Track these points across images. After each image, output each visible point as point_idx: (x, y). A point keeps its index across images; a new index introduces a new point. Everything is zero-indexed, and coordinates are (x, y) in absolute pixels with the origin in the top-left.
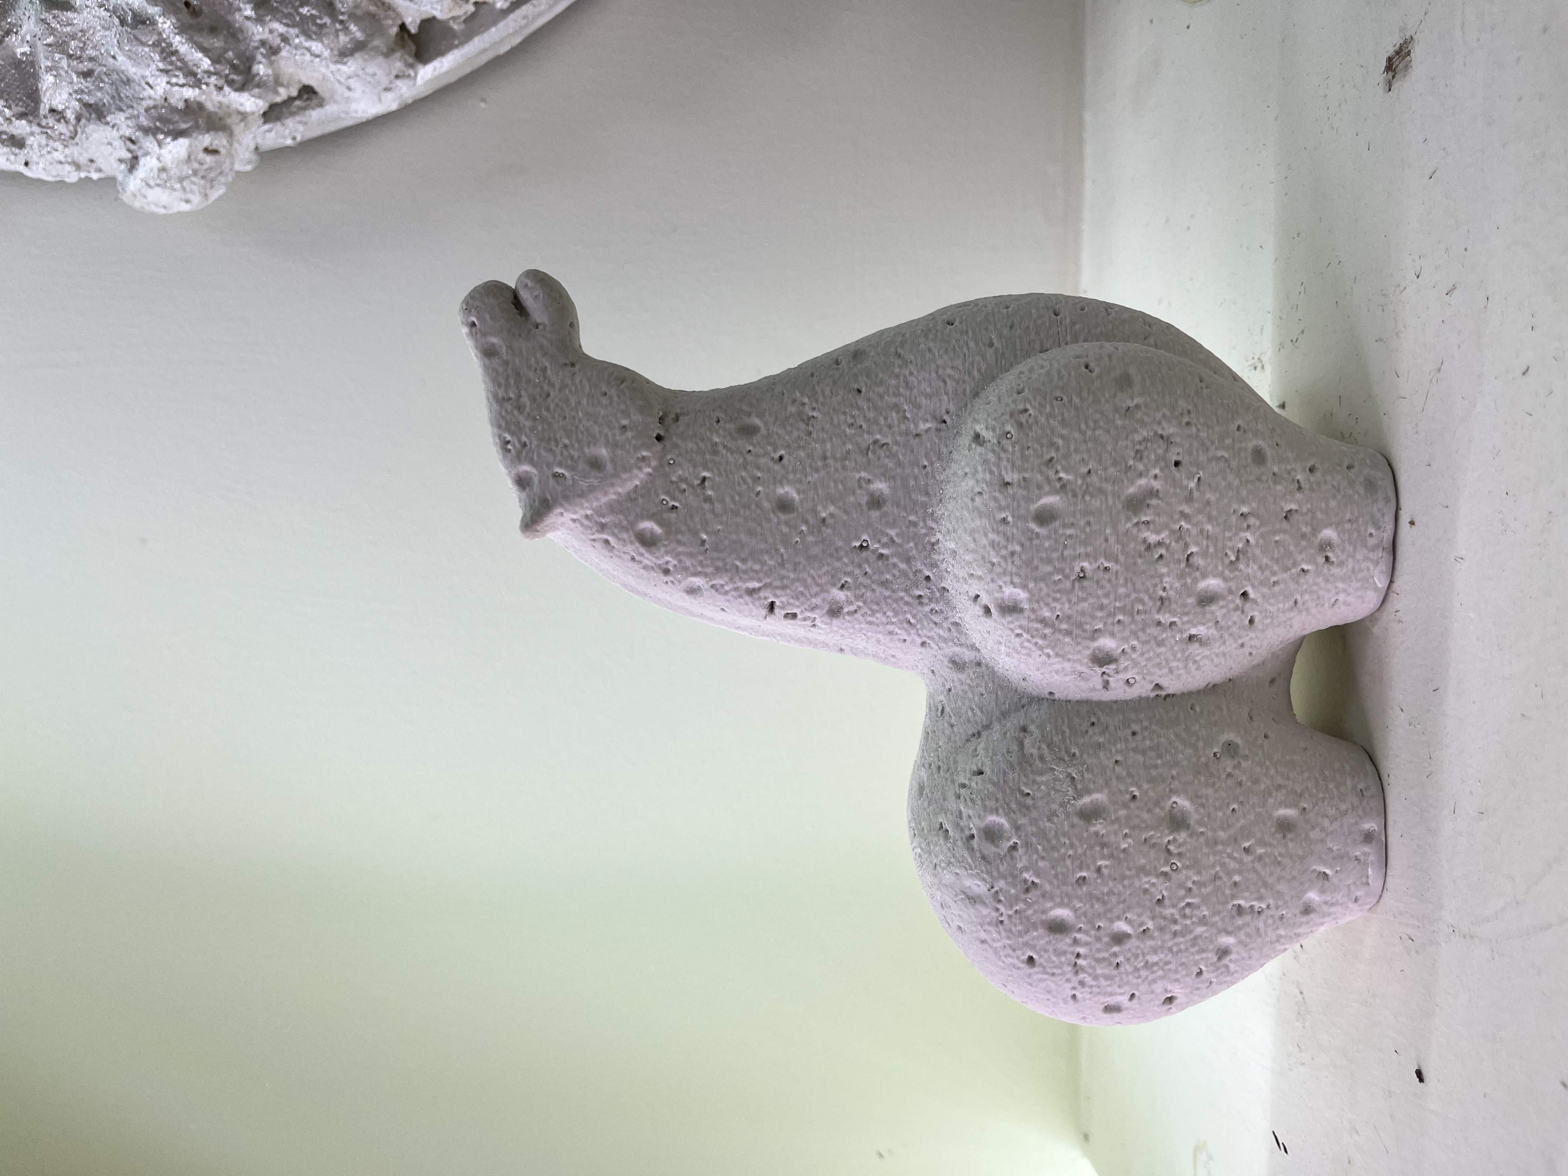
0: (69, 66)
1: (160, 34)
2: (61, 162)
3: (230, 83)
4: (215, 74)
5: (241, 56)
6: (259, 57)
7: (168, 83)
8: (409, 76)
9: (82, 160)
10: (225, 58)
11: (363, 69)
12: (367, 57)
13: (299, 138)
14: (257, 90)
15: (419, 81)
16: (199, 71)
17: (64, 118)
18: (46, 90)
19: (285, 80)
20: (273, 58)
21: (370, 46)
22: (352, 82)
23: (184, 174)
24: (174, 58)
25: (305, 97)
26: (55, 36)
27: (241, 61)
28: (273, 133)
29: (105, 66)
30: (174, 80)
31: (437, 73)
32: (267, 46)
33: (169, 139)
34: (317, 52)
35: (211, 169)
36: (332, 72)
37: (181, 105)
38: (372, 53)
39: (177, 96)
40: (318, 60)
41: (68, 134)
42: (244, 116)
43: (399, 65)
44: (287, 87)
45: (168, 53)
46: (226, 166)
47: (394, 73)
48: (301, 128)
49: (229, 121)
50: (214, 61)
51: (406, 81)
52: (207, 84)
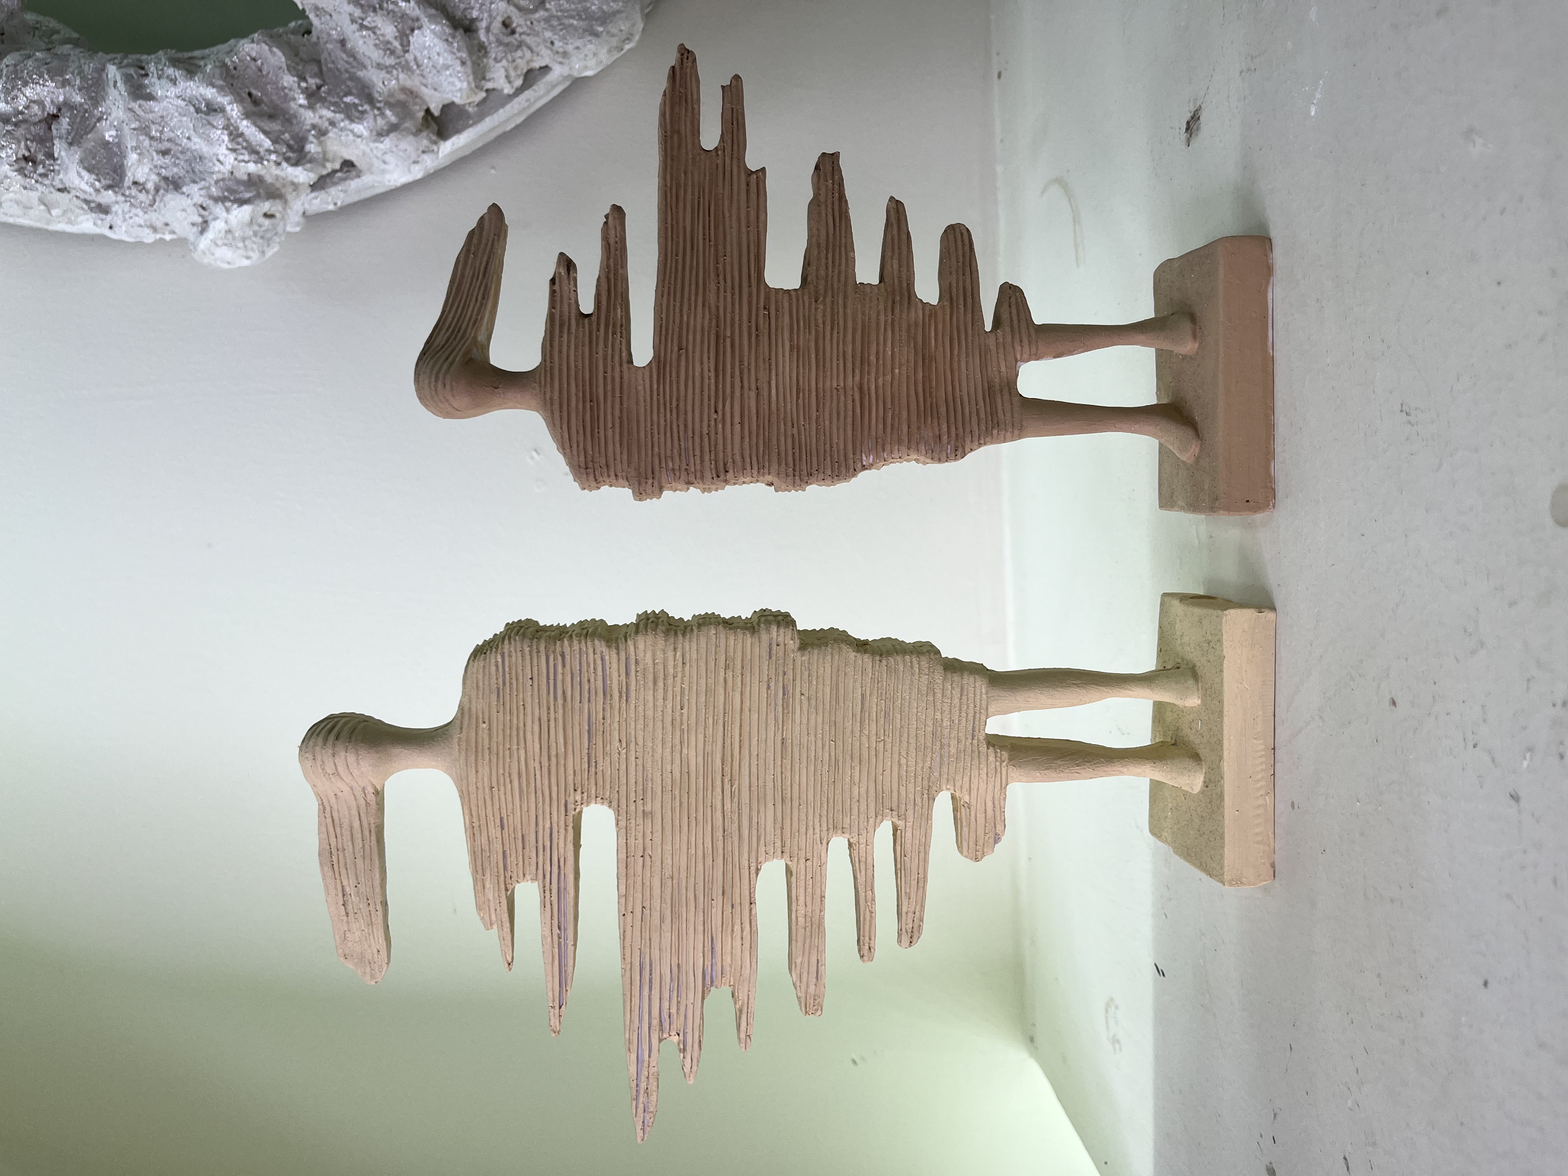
0: (151, 146)
1: (229, 119)
2: (141, 226)
3: (287, 160)
4: (275, 152)
5: (295, 137)
6: (311, 138)
7: (236, 159)
8: (433, 151)
9: (159, 224)
10: (282, 139)
11: (396, 146)
12: (400, 137)
13: (339, 204)
14: (309, 166)
15: (440, 155)
16: (261, 150)
17: (144, 188)
18: (131, 166)
19: (330, 156)
20: (322, 138)
21: (402, 127)
22: (387, 158)
23: (246, 235)
24: (240, 140)
25: (346, 169)
26: (140, 121)
27: (296, 142)
28: (319, 199)
29: (180, 145)
30: (241, 157)
31: (455, 147)
32: (317, 129)
33: (235, 206)
34: (359, 133)
35: (267, 230)
36: (371, 150)
37: (245, 177)
38: (404, 133)
39: (243, 171)
40: (359, 140)
41: (148, 202)
42: (295, 186)
43: (425, 142)
44: (333, 161)
45: (235, 135)
46: (280, 229)
47: (421, 149)
48: (342, 195)
49: (283, 191)
50: (275, 142)
51: (431, 156)
52: (268, 161)
